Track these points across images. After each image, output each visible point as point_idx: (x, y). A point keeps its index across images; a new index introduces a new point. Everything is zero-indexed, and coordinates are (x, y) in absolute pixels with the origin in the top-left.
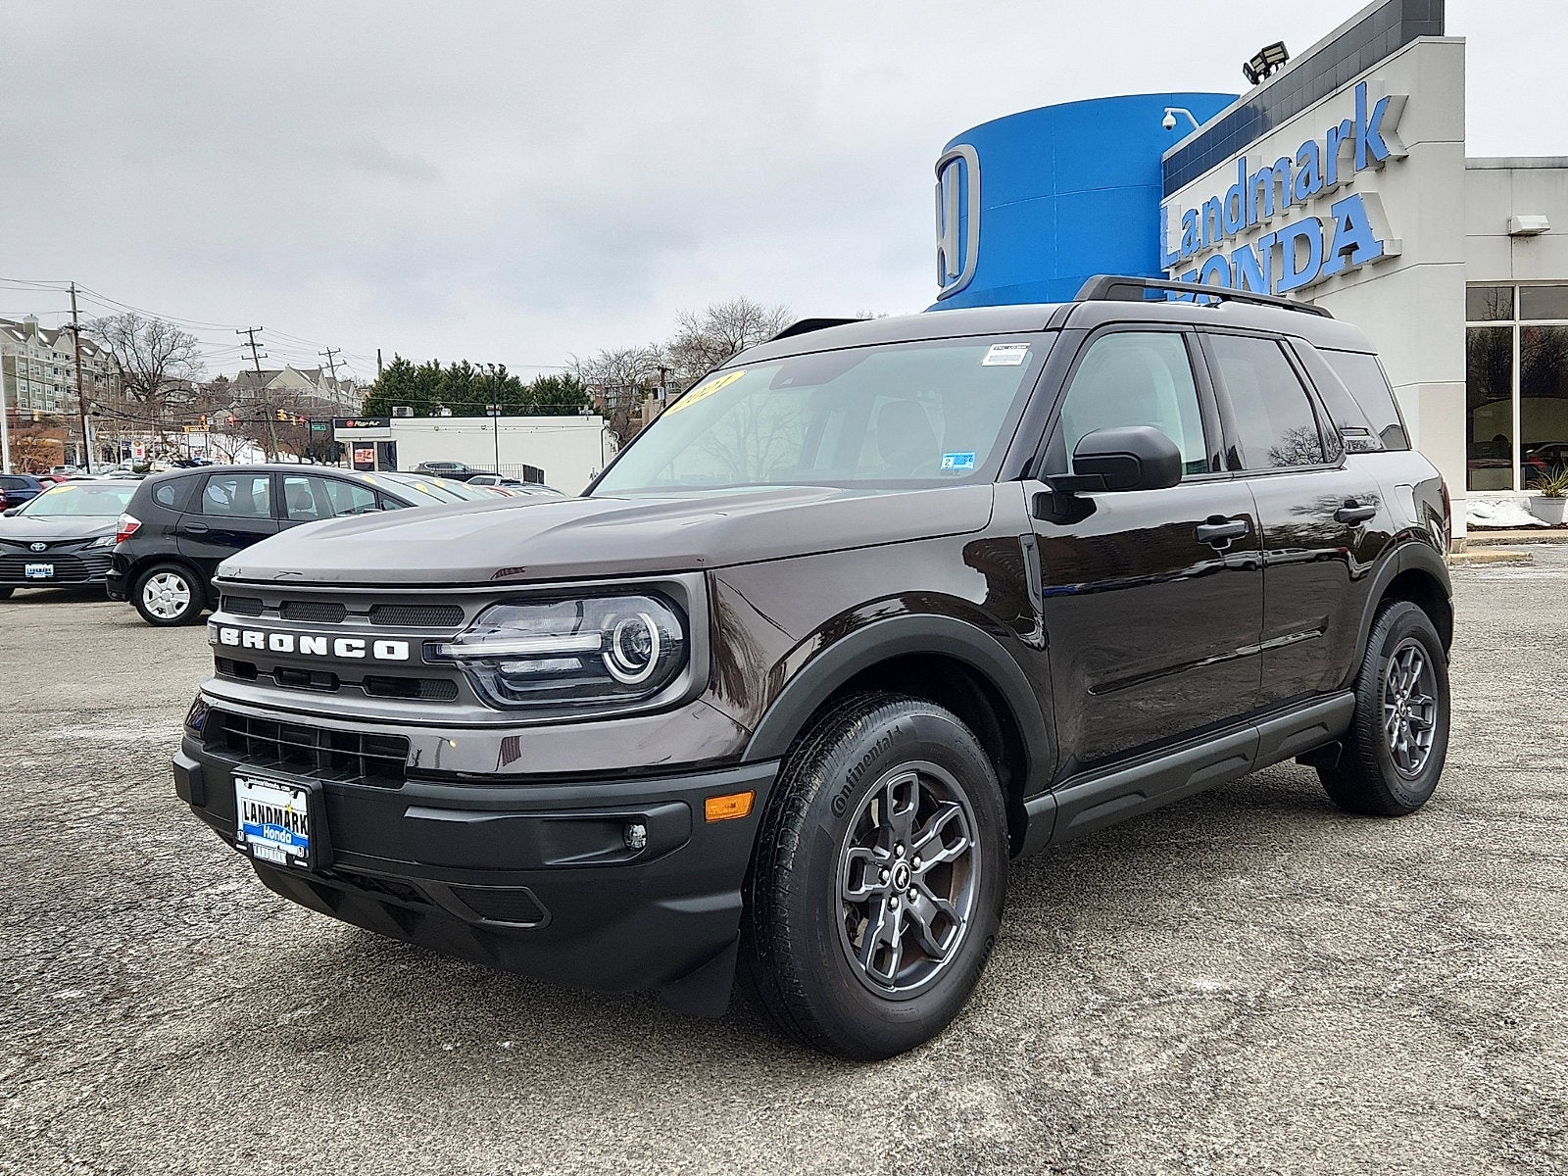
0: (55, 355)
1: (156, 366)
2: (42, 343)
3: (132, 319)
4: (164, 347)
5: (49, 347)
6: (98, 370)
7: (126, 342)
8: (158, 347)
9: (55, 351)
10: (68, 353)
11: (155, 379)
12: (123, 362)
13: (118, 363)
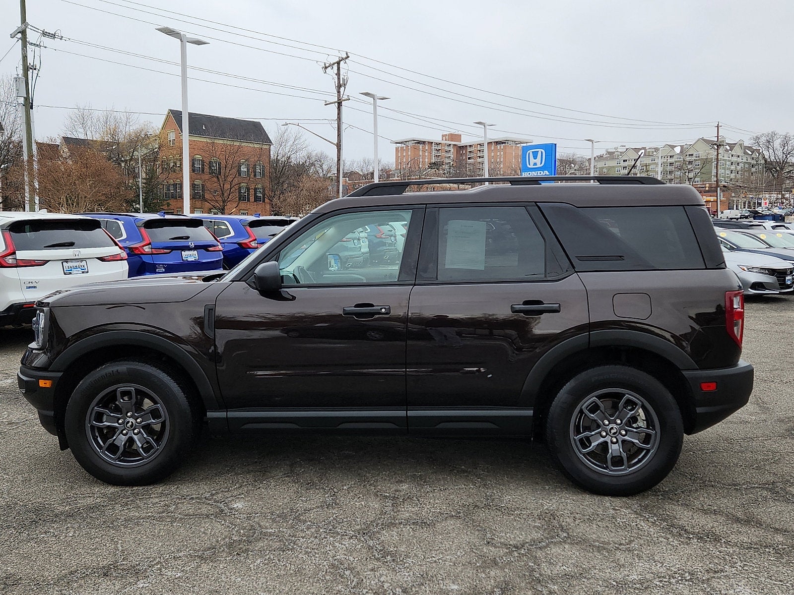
0: (732, 156)
1: (784, 158)
2: (727, 150)
3: (774, 134)
4: (790, 148)
5: (730, 152)
6: (754, 162)
7: (770, 146)
8: (786, 147)
9: (732, 153)
10: (738, 154)
11: (783, 164)
12: (767, 157)
13: (764, 157)
